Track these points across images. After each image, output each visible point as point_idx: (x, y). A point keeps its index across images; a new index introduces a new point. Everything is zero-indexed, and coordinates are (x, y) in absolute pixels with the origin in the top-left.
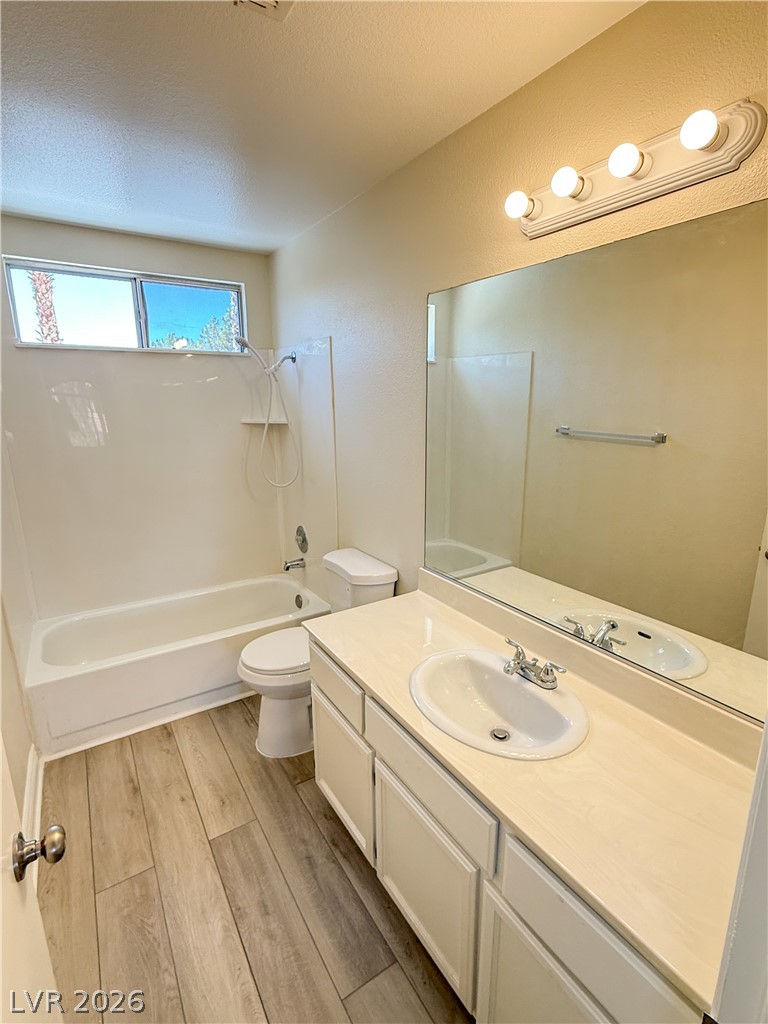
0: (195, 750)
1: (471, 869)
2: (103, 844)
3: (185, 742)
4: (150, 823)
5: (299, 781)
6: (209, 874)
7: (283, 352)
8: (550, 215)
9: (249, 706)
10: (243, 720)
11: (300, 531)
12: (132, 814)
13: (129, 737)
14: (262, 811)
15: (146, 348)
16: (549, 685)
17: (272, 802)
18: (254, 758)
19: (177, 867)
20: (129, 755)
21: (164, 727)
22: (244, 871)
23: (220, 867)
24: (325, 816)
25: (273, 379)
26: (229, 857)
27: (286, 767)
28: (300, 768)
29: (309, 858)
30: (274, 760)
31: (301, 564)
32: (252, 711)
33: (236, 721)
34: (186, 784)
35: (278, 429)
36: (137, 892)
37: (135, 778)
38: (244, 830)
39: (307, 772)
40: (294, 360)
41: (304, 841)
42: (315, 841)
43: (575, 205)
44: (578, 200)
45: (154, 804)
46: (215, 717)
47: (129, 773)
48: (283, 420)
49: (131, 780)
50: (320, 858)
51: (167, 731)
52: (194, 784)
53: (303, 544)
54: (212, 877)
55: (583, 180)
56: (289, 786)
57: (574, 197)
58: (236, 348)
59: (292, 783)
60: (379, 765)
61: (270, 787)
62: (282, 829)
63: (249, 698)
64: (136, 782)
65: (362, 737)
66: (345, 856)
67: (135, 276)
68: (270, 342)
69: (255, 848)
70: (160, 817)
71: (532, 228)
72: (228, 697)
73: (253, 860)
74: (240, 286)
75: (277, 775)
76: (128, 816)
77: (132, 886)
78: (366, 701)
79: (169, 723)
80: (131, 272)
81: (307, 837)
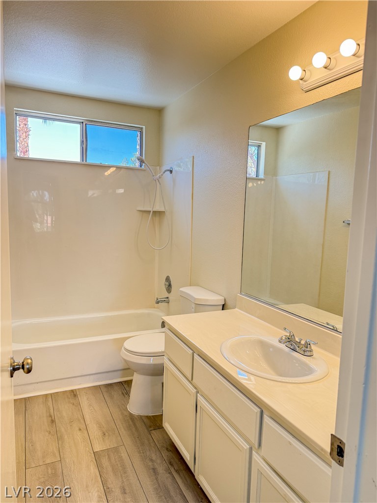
0: (90, 405)
1: (246, 447)
2: (32, 446)
3: (84, 401)
4: (60, 439)
5: (152, 429)
6: (92, 468)
7: (166, 167)
8: (315, 78)
9: (126, 386)
10: (120, 393)
11: (168, 279)
12: (50, 433)
13: (51, 394)
14: (128, 441)
15: (84, 161)
16: (308, 354)
17: (134, 437)
18: (126, 413)
19: (74, 462)
20: (50, 403)
21: (72, 391)
22: (113, 469)
23: (99, 466)
24: (167, 449)
25: (158, 183)
26: (105, 462)
27: (145, 420)
28: (155, 422)
29: (154, 470)
30: (138, 416)
31: (167, 300)
32: (127, 389)
33: (117, 393)
34: (83, 422)
35: (158, 214)
36: (50, 471)
37: (53, 415)
38: (116, 450)
39: (158, 425)
40: (171, 172)
41: (151, 460)
42: (159, 461)
43: (327, 72)
44: (328, 69)
45: (63, 430)
46: (104, 389)
47: (50, 412)
48: (162, 209)
49: (51, 416)
50: (161, 470)
51: (74, 393)
52: (88, 422)
53: (169, 287)
54: (94, 470)
55: (330, 58)
56: (146, 430)
57: (326, 68)
58: (137, 164)
59: (147, 428)
60: (200, 398)
61: (134, 429)
62: (139, 452)
63: (126, 382)
64: (53, 417)
65: (191, 381)
66: (176, 471)
67: (82, 121)
68: (159, 163)
69: (121, 459)
70: (66, 437)
71: (306, 85)
72: (112, 379)
73: (119, 465)
74: (142, 128)
75: (139, 424)
76: (47, 434)
77: (47, 469)
78: (195, 357)
79: (75, 390)
80: (80, 119)
81: (154, 458)
